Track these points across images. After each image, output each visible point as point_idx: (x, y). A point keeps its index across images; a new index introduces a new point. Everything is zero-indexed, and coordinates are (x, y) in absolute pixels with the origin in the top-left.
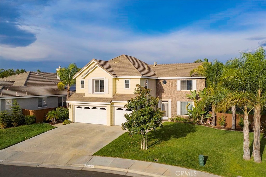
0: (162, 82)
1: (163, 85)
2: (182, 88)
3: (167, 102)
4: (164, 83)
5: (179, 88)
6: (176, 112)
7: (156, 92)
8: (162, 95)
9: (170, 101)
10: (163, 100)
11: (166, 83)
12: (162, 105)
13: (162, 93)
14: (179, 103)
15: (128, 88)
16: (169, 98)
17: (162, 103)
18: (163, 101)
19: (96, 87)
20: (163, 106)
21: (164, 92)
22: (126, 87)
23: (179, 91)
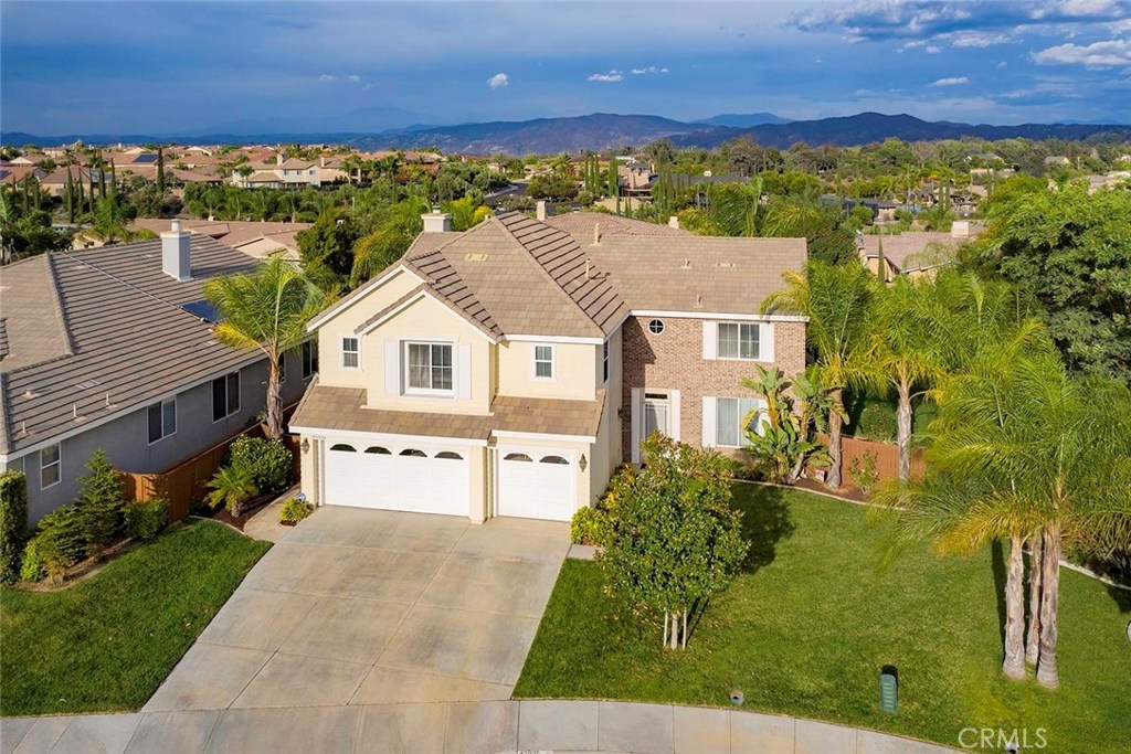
0: (645, 326)
1: (650, 335)
2: (722, 349)
3: (664, 397)
4: (653, 330)
5: (710, 350)
6: (700, 434)
7: (624, 363)
8: (646, 375)
9: (675, 396)
10: (648, 390)
11: (660, 330)
12: (644, 408)
13: (648, 367)
14: (709, 405)
15: (548, 378)
16: (673, 385)
17: (648, 400)
18: (648, 396)
19: (413, 371)
20: (650, 411)
21: (656, 361)
22: (539, 374)
23: (710, 362)
